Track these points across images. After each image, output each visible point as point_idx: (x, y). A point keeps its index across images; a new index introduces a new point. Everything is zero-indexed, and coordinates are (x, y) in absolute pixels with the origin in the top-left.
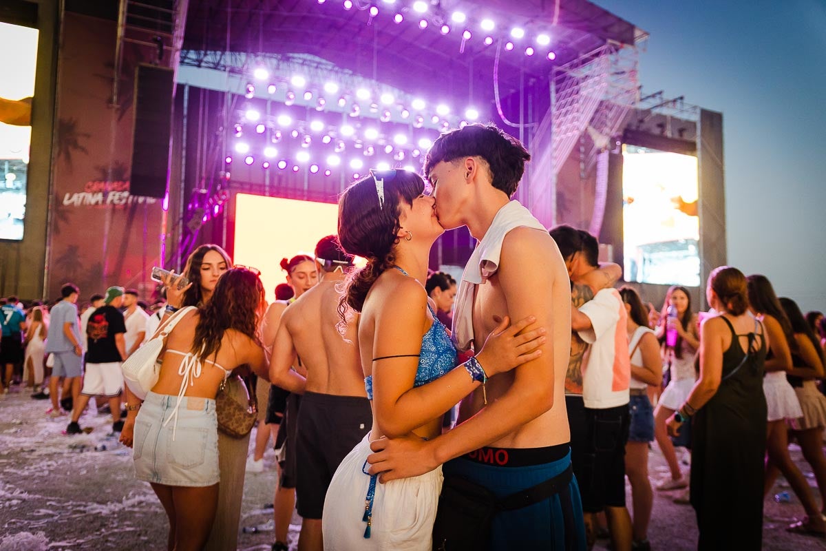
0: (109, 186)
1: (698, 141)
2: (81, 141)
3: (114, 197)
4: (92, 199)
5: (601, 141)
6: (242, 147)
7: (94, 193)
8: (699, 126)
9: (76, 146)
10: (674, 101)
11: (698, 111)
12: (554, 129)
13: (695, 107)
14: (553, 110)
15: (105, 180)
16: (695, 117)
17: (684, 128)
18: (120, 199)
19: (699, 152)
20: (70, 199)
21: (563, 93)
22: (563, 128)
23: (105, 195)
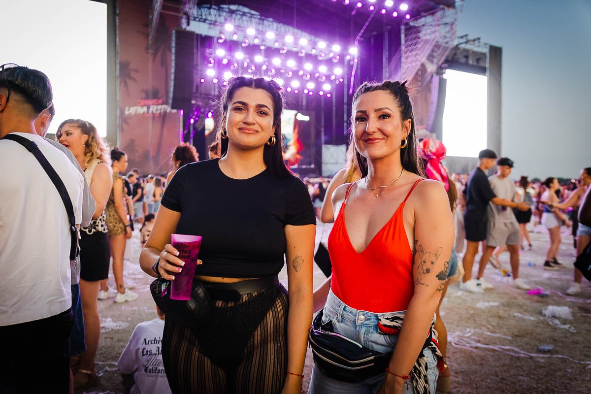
0: (150, 102)
1: (487, 66)
2: (133, 74)
3: (153, 109)
4: (142, 110)
5: (431, 68)
6: (210, 72)
7: (142, 106)
8: (488, 55)
9: (130, 77)
10: (474, 40)
11: (488, 46)
12: (403, 60)
13: (486, 44)
14: (403, 47)
15: (147, 98)
16: (486, 50)
17: (480, 57)
18: (157, 110)
19: (488, 73)
20: (129, 110)
21: (410, 37)
22: (410, 60)
23: (148, 108)
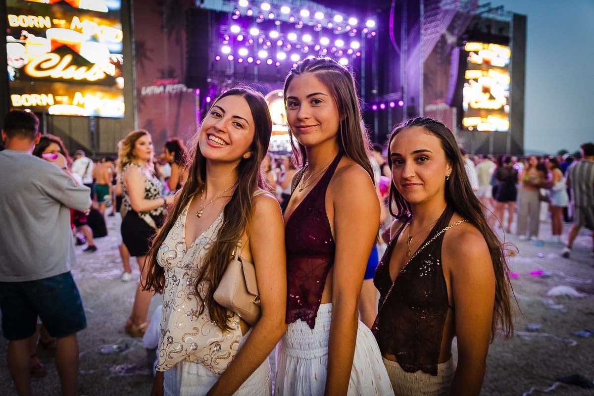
0: (166, 82)
1: (511, 35)
2: (149, 54)
3: (170, 88)
4: (158, 90)
5: (451, 39)
6: (226, 50)
7: (159, 86)
8: (512, 24)
9: (146, 57)
10: (497, 9)
11: (511, 15)
12: (422, 31)
13: (509, 12)
14: (422, 19)
15: (163, 78)
16: (509, 19)
17: (503, 26)
18: (173, 89)
19: (511, 44)
20: (146, 90)
21: (429, 8)
22: (429, 31)
23: (165, 87)
